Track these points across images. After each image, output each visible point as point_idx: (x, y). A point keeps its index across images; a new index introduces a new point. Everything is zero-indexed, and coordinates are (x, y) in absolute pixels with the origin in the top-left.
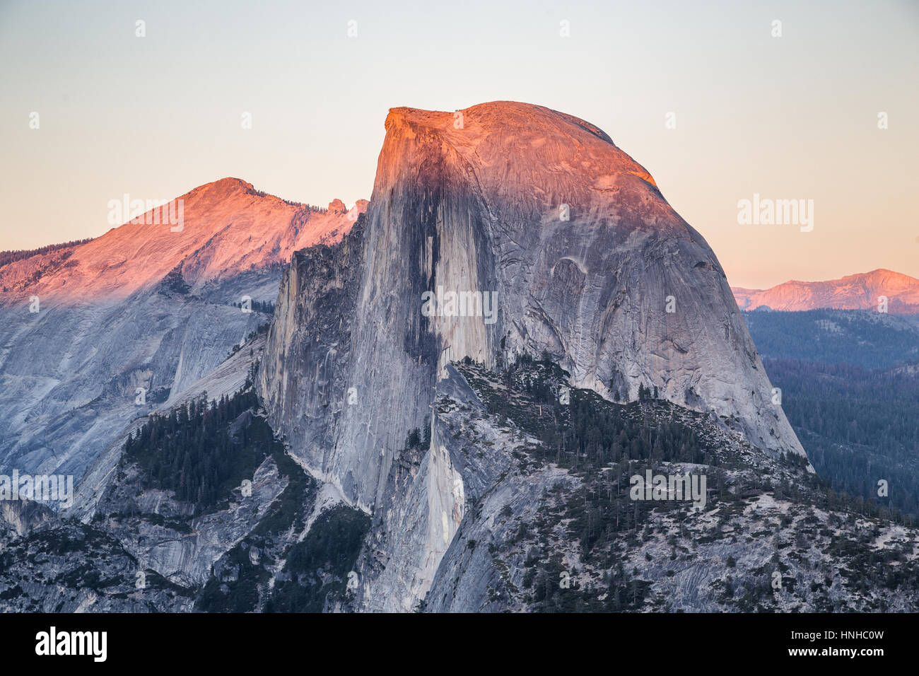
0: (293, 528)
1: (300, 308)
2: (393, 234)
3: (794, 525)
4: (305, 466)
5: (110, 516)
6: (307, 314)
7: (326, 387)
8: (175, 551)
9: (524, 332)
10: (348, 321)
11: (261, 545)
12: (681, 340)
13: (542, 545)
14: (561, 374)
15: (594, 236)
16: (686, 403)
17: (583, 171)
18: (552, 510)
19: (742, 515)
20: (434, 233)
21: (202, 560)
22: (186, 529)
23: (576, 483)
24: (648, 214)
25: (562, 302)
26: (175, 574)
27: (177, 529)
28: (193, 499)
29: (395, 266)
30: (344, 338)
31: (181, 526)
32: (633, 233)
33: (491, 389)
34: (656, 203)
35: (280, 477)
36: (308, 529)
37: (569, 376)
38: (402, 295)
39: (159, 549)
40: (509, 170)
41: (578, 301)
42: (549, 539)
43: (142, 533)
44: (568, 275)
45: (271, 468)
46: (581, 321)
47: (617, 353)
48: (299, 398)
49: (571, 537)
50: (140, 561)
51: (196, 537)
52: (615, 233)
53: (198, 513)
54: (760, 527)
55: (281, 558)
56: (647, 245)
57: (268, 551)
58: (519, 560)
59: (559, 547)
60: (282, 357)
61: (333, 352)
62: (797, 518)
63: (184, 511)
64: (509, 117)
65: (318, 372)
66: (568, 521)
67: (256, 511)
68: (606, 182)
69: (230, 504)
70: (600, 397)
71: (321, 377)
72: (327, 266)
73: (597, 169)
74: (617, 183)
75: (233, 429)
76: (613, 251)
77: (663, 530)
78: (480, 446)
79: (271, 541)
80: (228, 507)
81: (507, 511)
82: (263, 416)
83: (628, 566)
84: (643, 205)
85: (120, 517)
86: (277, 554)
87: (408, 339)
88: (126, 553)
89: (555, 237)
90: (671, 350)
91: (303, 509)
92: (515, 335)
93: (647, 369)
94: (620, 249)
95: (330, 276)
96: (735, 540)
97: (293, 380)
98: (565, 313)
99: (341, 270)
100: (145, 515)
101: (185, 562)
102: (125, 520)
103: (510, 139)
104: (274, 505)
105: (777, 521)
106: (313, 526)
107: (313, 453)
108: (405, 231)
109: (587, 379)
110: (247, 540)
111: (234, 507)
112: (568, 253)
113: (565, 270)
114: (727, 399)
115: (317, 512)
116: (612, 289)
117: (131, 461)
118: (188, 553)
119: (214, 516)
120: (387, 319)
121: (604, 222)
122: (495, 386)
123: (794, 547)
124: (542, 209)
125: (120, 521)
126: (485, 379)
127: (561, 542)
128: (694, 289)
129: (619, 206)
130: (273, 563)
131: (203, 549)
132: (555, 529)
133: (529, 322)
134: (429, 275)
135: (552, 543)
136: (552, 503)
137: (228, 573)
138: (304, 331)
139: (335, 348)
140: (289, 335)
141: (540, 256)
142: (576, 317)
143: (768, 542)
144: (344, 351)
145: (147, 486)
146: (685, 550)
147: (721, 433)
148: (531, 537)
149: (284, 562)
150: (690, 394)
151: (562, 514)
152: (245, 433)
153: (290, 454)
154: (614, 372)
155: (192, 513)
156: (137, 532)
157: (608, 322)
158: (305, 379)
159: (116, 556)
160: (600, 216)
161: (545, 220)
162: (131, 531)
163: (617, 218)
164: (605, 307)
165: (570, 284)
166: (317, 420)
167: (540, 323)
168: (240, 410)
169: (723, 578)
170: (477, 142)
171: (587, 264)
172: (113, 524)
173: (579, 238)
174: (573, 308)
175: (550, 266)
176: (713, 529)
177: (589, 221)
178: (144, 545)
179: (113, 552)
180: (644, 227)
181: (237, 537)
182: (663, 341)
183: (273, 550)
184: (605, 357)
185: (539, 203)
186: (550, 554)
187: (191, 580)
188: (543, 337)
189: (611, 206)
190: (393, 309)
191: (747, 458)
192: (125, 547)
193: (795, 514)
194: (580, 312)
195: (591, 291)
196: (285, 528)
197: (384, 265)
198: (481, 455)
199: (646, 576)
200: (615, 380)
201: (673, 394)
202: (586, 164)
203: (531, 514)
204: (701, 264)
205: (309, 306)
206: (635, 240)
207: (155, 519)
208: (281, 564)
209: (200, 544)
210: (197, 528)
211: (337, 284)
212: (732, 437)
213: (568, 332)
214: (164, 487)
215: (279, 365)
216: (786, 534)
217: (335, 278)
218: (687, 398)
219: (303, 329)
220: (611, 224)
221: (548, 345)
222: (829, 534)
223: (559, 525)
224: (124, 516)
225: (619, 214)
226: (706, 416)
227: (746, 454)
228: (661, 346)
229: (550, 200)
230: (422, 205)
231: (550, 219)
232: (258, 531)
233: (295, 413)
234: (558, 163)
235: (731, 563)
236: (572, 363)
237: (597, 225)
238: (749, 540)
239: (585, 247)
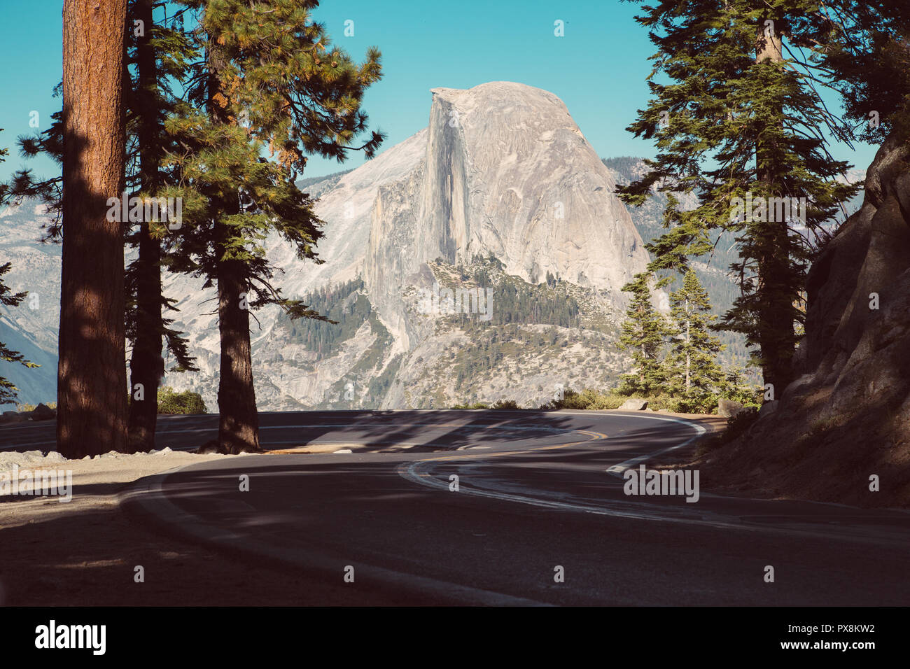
0: (376, 367)
1: (384, 224)
2: (433, 172)
3: (584, 363)
4: (388, 327)
5: (265, 362)
6: (388, 227)
7: (400, 274)
8: (304, 382)
9: (480, 239)
10: (413, 231)
11: (354, 378)
12: (577, 241)
13: (435, 381)
14: (500, 266)
15: (531, 173)
16: (578, 282)
17: (535, 129)
18: (447, 358)
19: (556, 357)
20: (451, 173)
21: (319, 388)
22: (311, 369)
23: (466, 339)
24: (570, 155)
25: (504, 218)
26: (303, 398)
27: (306, 369)
28: (316, 349)
29: (434, 194)
30: (409, 242)
31: (309, 367)
32: (557, 170)
33: (449, 279)
34: (576, 149)
35: (372, 334)
36: (385, 367)
37: (506, 267)
38: (437, 213)
39: (294, 382)
40: (485, 129)
41: (514, 218)
42: (440, 377)
43: (283, 372)
44: (510, 200)
45: (367, 328)
46: (515, 230)
47: (536, 251)
48: (385, 282)
49: (453, 375)
50: (282, 390)
51: (317, 374)
52: (544, 170)
53: (319, 358)
54: (564, 365)
55: (366, 387)
56: (564, 178)
57: (359, 382)
58: (419, 391)
59: (444, 383)
60: (375, 256)
61: (404, 251)
62: (588, 358)
63: (311, 357)
64: (493, 93)
65: (395, 265)
66: (453, 365)
67: (355, 356)
68: (547, 135)
69: (340, 352)
70: (522, 280)
71: (397, 268)
72: (400, 195)
73: (543, 126)
74: (555, 135)
75: (345, 304)
76: (541, 183)
77: (507, 369)
78: (420, 317)
79: (361, 376)
80: (338, 355)
81: (420, 360)
82: (366, 294)
83: (479, 393)
84: (568, 150)
85: (270, 362)
86: (364, 384)
87: (441, 242)
88: (273, 385)
89: (506, 175)
90: (571, 248)
91: (384, 355)
92: (476, 241)
93: (555, 261)
94: (546, 181)
95: (402, 201)
96: (547, 374)
97: (381, 270)
98: (505, 226)
99: (409, 197)
100: (286, 361)
101: (309, 391)
102: (273, 364)
103: (489, 109)
104: (366, 353)
105: (575, 360)
106: (388, 366)
107: (393, 318)
108: (438, 171)
109: (516, 269)
110: (347, 376)
111: (342, 354)
112: (512, 185)
113: (509, 197)
114: (605, 278)
115: (392, 357)
116: (536, 208)
117: (280, 326)
118: (311, 384)
119: (329, 360)
120: (431, 229)
121: (539, 163)
122: (453, 276)
123: (580, 377)
124: (502, 156)
125: (270, 365)
126: (448, 272)
127: (446, 379)
128: (590, 206)
129: (551, 152)
130: (361, 390)
131: (321, 381)
132: (445, 370)
133: (484, 232)
134: (450, 200)
135: (441, 379)
136: (447, 355)
137: (332, 397)
138: (386, 239)
139: (405, 249)
140: (378, 241)
141: (494, 188)
142: (512, 228)
143: (565, 375)
144: (410, 250)
145: (289, 342)
146: (516, 382)
147: (596, 301)
148: (429, 376)
149: (367, 389)
150: (581, 276)
151: (452, 361)
152: (352, 307)
153: (379, 319)
154: (534, 264)
155: (316, 358)
156: (280, 372)
157: (531, 231)
158: (388, 270)
159: (266, 387)
160: (538, 159)
161: (503, 163)
162: (276, 371)
163: (549, 160)
164: (530, 220)
165: (510, 206)
166: (395, 297)
167: (491, 233)
168: (350, 291)
169: (534, 399)
170: (469, 112)
171: (523, 192)
172: (266, 366)
173: (521, 175)
174: (511, 222)
175: (500, 194)
176: (536, 368)
177: (530, 163)
178: (285, 380)
179: (265, 385)
180: (564, 164)
181: (341, 372)
182: (566, 242)
183: (362, 382)
184: (528, 254)
185: (501, 151)
186: (439, 387)
187: (313, 402)
188: (491, 241)
189: (547, 152)
190: (434, 223)
191: (608, 317)
192: (273, 381)
193: (588, 356)
194: (515, 223)
195: (523, 210)
196: (370, 367)
197: (430, 194)
198: (420, 324)
199: (489, 399)
200: (533, 269)
201: (570, 277)
202: (537, 124)
203: (433, 361)
204: (599, 189)
205: (390, 221)
206: (557, 174)
207: (293, 363)
208: (366, 390)
209: (319, 379)
210: (318, 369)
211: (406, 207)
212: (603, 304)
213: (506, 238)
214: (300, 342)
215: (373, 260)
216: (577, 370)
217: (405, 203)
218: (579, 279)
219: (386, 237)
220: (543, 164)
221: (494, 247)
222: (602, 367)
223: (448, 368)
224: (272, 362)
225: (550, 157)
226: (589, 289)
227: (608, 314)
228: (565, 245)
229: (508, 150)
230: (445, 154)
231: (506, 162)
232: (355, 370)
233: (382, 292)
234: (519, 124)
235: (541, 389)
236: (508, 258)
237: (535, 164)
238: (556, 373)
239: (523, 181)
